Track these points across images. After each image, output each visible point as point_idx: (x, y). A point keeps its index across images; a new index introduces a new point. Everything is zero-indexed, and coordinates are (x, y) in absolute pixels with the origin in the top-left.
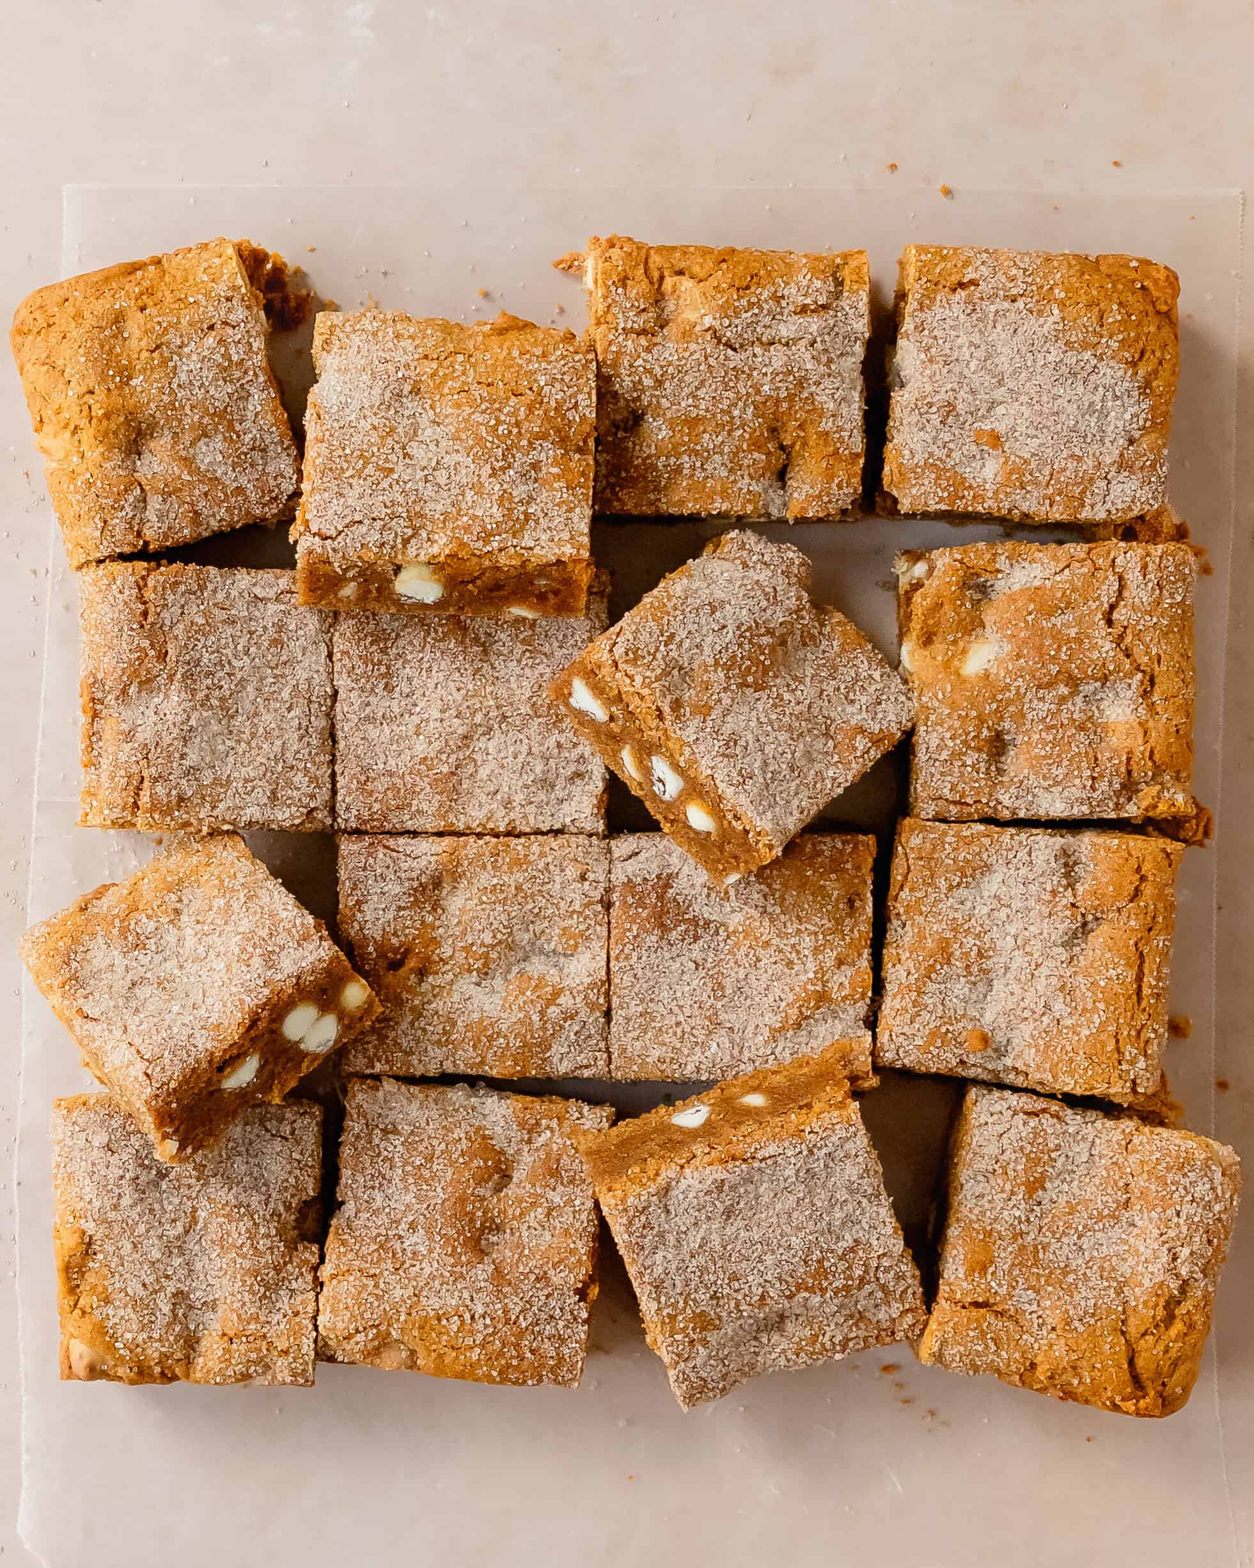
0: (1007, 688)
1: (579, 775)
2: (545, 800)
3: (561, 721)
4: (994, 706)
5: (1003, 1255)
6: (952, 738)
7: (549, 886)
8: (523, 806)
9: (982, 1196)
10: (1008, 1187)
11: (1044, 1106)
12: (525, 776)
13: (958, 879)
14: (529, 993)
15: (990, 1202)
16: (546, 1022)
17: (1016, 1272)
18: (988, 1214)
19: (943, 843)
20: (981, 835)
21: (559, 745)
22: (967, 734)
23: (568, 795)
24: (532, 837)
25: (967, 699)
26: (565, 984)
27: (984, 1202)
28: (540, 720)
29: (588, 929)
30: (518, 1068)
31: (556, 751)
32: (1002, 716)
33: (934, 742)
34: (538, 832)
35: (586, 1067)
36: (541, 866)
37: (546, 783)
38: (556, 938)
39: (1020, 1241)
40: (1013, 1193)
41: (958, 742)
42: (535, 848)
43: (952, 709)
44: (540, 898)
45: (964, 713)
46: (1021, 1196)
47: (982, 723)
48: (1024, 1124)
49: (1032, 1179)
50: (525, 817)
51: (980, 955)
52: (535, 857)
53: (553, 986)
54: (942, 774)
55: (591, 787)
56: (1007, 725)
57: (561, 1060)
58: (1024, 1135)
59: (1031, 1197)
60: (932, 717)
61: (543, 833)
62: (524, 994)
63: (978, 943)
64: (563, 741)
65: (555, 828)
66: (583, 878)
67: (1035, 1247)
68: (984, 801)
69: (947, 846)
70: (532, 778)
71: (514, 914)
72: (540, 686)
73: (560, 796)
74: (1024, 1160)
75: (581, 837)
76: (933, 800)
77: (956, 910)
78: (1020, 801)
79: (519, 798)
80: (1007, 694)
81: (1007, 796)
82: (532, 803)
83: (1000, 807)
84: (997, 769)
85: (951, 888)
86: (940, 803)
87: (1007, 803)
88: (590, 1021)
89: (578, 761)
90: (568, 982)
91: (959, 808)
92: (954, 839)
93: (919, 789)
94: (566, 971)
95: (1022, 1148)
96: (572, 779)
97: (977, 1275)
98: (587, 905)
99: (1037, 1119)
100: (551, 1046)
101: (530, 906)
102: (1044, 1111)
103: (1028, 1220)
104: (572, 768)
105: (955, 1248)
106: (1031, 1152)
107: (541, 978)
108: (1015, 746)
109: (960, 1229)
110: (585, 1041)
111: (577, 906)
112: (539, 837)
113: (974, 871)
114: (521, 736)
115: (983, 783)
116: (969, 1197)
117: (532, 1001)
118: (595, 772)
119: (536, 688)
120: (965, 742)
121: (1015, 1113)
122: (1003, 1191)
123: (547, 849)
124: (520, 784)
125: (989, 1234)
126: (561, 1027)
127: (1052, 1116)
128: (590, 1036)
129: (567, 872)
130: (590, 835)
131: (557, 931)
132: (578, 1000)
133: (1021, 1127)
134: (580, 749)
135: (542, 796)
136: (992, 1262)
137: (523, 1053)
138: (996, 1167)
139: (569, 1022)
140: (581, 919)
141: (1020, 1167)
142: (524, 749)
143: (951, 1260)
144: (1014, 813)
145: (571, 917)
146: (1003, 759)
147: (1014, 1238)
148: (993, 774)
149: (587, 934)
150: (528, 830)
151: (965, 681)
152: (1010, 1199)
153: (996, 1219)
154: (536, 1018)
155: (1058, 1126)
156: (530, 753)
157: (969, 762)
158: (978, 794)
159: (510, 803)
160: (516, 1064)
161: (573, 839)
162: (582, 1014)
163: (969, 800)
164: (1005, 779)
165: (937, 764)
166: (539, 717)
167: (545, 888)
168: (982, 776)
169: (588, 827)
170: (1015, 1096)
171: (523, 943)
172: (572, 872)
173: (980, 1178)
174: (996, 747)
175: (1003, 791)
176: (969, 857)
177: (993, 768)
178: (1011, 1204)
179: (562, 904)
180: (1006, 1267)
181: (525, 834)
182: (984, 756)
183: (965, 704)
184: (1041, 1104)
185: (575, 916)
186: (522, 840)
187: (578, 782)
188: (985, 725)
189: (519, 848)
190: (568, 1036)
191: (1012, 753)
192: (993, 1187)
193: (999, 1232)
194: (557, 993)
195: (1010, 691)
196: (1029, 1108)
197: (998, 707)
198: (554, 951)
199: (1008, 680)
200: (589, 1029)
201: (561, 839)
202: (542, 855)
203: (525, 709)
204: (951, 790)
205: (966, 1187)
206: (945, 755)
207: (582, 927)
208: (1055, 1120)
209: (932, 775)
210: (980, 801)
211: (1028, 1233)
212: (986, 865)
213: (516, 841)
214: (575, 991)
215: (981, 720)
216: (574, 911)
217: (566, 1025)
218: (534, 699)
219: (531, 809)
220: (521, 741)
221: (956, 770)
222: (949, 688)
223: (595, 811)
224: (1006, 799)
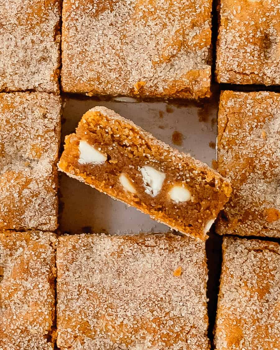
0: (272, 9)
1: (44, 59)
2: (24, 72)
3: (34, 28)
4: (264, 19)
5: (248, 333)
6: (240, 36)
7: (25, 121)
8: (11, 75)
9: (234, 300)
10: (248, 293)
11: (266, 245)
12: (13, 59)
13: (255, 124)
14: (12, 181)
15: (239, 303)
16: (22, 198)
17: (256, 342)
18: (238, 310)
19: (246, 103)
20: (266, 98)
21: (33, 42)
22: (248, 34)
23: (38, 70)
24: (17, 93)
25: (250, 15)
26: (33, 176)
27: (236, 303)
28: (22, 27)
29: (47, 145)
30: (6, 224)
31: (31, 44)
32: (268, 25)
33: (230, 38)
34: (20, 91)
35: (45, 224)
36: (21, 109)
37: (26, 63)
38: (29, 151)
39: (257, 324)
40: (251, 297)
41: (243, 39)
42: (18, 99)
43: (241, 20)
44: (20, 128)
45: (247, 23)
46: (256, 298)
47: (257, 29)
48: (255, 257)
49: (261, 287)
50: (12, 81)
51: (271, 166)
52: (18, 104)
53: (26, 178)
54: (233, 57)
55: (51, 65)
56: (271, 30)
57: (30, 220)
58: (255, 263)
59: (262, 298)
60: (230, 25)
61: (23, 91)
62: (9, 181)
63: (268, 159)
64: (35, 39)
65: (29, 88)
66: (44, 116)
67: (267, 326)
68: (256, 73)
69: (248, 105)
70: (17, 60)
71: (5, 136)
72: (22, 8)
73: (33, 70)
74: (256, 277)
75: (44, 94)
76: (228, 71)
77: (256, 141)
78: (276, 74)
79: (9, 70)
80: (272, 13)
81: (269, 71)
82: (17, 74)
83: (265, 77)
84: (265, 56)
85: (252, 129)
86: (231, 73)
87: (269, 75)
88: (47, 197)
89: (43, 51)
90: (35, 176)
91: (242, 76)
92: (251, 101)
93: (220, 65)
94: (34, 169)
95: (254, 271)
96: (40, 61)
97: (234, 345)
98: (46, 132)
99: (261, 253)
100: (24, 212)
101: (14, 132)
102: (266, 248)
103: (261, 312)
104: (40, 55)
105: (221, 331)
106: (260, 272)
107: (20, 173)
108: (276, 43)
109: (223, 320)
110: (44, 209)
111: (41, 133)
112: (21, 93)
113: (264, 118)
114: (11, 36)
115: (256, 63)
116: (227, 301)
117: (14, 186)
118: (53, 57)
119: (19, 9)
120: (247, 39)
121: (250, 251)
122: (246, 296)
123: (24, 100)
124: (10, 63)
125: (239, 321)
126: (31, 201)
127: (270, 251)
128: (47, 207)
129: (35, 113)
130: (50, 93)
131: (29, 146)
132: (40, 185)
133: (252, 258)
134: (44, 44)
135: (23, 70)
136: (242, 337)
137: (8, 216)
138: (241, 282)
139: (35, 198)
140: (43, 140)
141: (254, 282)
142: (13, 43)
143: (219, 338)
144: (273, 81)
145: (37, 138)
146: (269, 50)
147: (254, 322)
148: (262, 58)
149: (46, 148)
150: (14, 89)
151: (249, 5)
152: (250, 301)
153: (243, 312)
154: (16, 195)
155: (274, 256)
156: (16, 46)
157: (249, 50)
158: (253, 68)
159: (4, 73)
160: (5, 222)
161: (40, 94)
162: (42, 194)
163: (247, 72)
164: (269, 61)
165: (231, 50)
166: (22, 25)
167: (22, 122)
168: (256, 59)
169: (48, 88)
170: (249, 242)
171: (10, 153)
172: (38, 113)
173: (233, 290)
174: (265, 43)
175: (267, 68)
176: (261, 111)
177: (262, 55)
178: (251, 303)
179: (32, 131)
180: (250, 339)
181: (13, 92)
182: (258, 48)
183: (248, 17)
184: (263, 245)
185: (39, 138)
186: (11, 94)
187: (44, 63)
188: (259, 30)
189: (9, 99)
190: (35, 206)
191: (274, 47)
192: (240, 294)
193: (245, 320)
194: (28, 182)
195: (274, 11)
196: (257, 247)
197: (266, 20)
198: (28, 158)
199: (273, 5)
200: (46, 203)
201: (32, 95)
202: (21, 103)
203: (14, 21)
204: (238, 66)
205: (225, 296)
206: (235, 46)
207: (43, 144)
208: (272, 253)
209: (228, 57)
210: (253, 73)
211: (261, 319)
212: (271, 115)
213: (7, 95)
214: (38, 181)
215: (257, 27)
216: (39, 136)
217: (33, 200)
218: (19, 15)
219: (16, 77)
220: (11, 39)
221: (241, 54)
222: (239, 8)
223: (52, 78)
224: (268, 72)
